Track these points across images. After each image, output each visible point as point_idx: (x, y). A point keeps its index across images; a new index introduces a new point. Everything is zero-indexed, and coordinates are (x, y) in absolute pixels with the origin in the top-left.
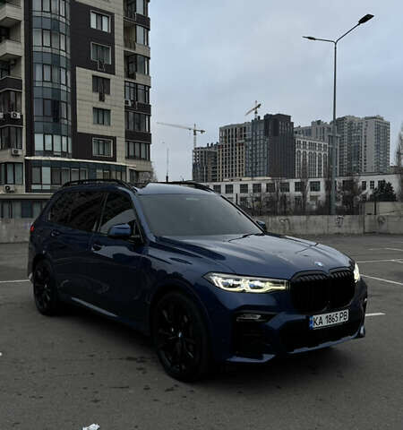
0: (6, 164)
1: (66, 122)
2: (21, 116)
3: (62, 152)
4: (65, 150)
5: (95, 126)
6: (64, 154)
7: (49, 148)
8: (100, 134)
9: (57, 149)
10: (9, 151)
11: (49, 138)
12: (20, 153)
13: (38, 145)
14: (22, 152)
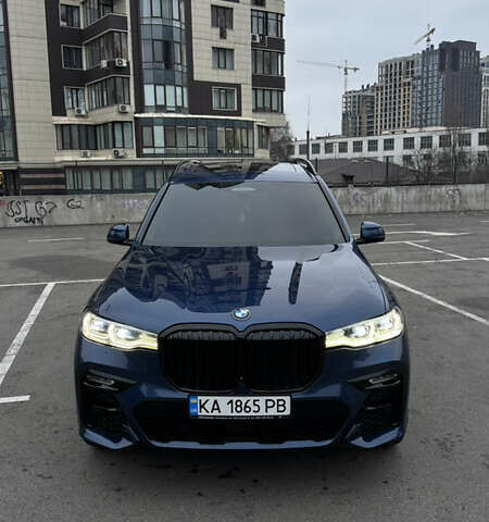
0: (114, 123)
1: (180, 68)
2: (128, 63)
3: (176, 106)
4: (179, 104)
5: (215, 72)
6: (179, 109)
7: (161, 102)
8: (221, 81)
9: (171, 103)
10: (115, 107)
11: (160, 89)
12: (128, 109)
13: (149, 101)
14: (131, 108)
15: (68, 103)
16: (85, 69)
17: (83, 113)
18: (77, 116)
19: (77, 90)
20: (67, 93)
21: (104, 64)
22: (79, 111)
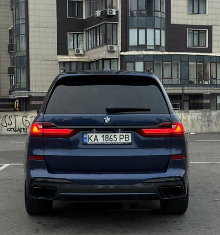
0: (103, 60)
1: (159, 14)
2: (117, 12)
3: (155, 45)
4: (158, 43)
6: (157, 48)
7: (142, 42)
9: (150, 42)
10: (105, 47)
11: (142, 32)
12: (115, 48)
13: (133, 41)
14: (118, 48)
15: (70, 45)
16: (84, 18)
17: (81, 52)
18: (76, 55)
19: (78, 35)
20: (70, 37)
21: (98, 13)
22: (78, 51)
